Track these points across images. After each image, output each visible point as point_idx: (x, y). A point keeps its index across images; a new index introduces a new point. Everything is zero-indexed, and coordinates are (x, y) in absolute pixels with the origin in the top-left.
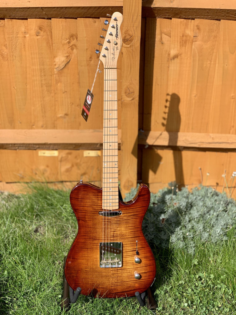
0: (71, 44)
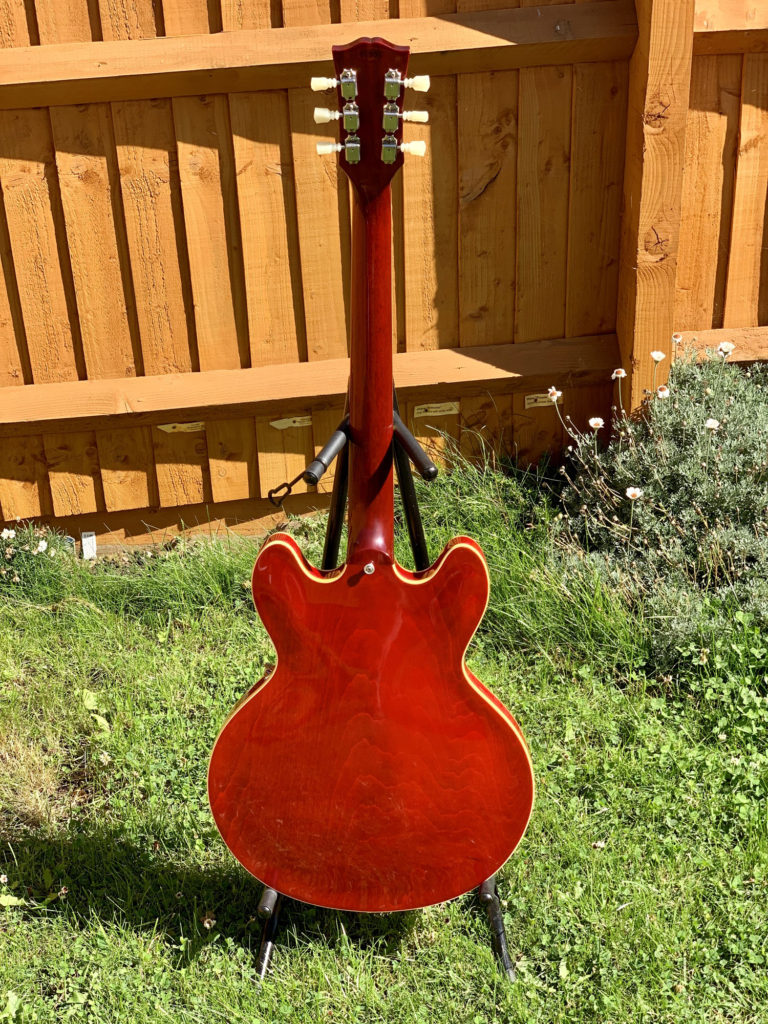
0: (502, 134)
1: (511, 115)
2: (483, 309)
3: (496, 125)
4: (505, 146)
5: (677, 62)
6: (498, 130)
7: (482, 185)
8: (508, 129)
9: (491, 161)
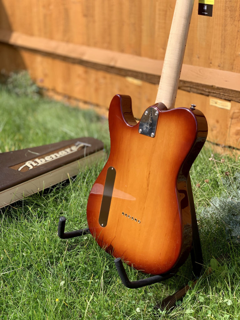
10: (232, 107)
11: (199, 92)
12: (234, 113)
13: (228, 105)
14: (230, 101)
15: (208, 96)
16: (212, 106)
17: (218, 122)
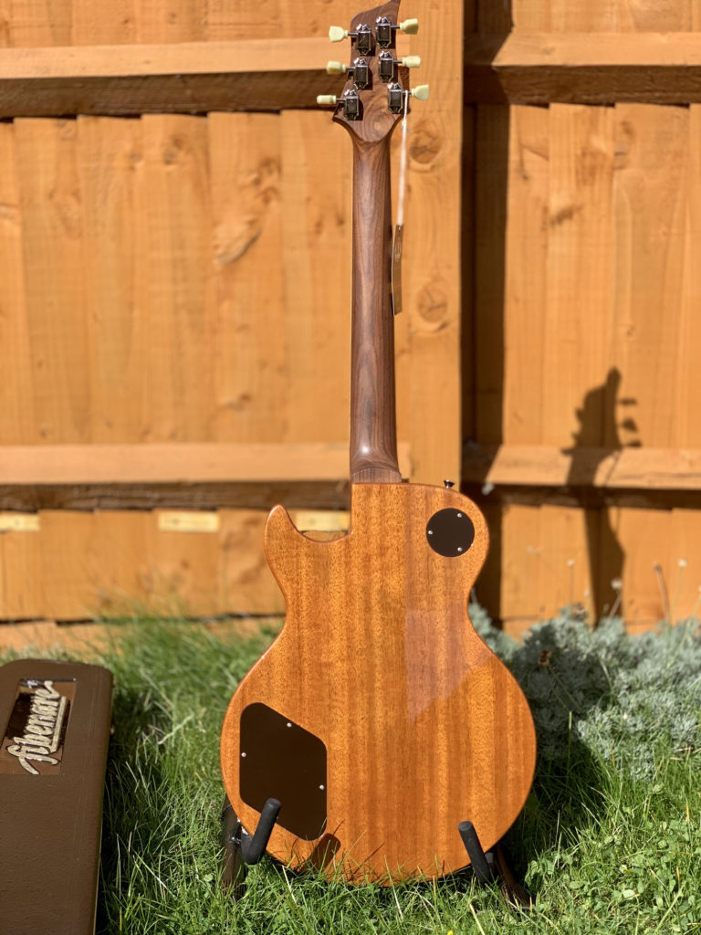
0: (263, 187)
1: (273, 167)
2: (246, 398)
3: (254, 176)
4: (267, 201)
5: (444, 84)
6: (257, 182)
7: (241, 244)
8: (269, 181)
9: (249, 217)
10: (222, 522)
11: (126, 503)
12: (230, 535)
13: (209, 522)
14: (213, 509)
15: (149, 510)
16: (166, 532)
17: (185, 565)
